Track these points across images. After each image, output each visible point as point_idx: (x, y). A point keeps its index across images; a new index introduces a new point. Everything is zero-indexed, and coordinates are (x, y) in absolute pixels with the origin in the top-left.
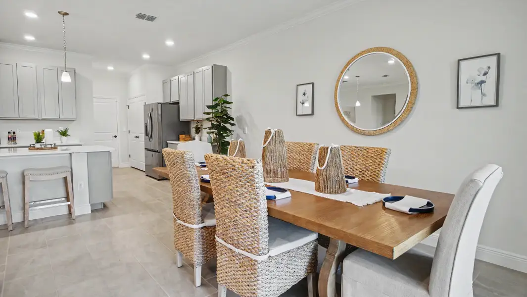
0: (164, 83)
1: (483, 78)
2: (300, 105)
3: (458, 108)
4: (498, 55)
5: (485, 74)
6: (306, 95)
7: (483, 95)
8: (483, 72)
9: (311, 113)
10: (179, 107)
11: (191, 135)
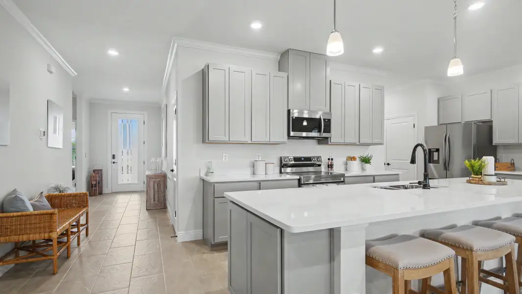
0: (439, 100)
10: (491, 128)
11: (514, 164)
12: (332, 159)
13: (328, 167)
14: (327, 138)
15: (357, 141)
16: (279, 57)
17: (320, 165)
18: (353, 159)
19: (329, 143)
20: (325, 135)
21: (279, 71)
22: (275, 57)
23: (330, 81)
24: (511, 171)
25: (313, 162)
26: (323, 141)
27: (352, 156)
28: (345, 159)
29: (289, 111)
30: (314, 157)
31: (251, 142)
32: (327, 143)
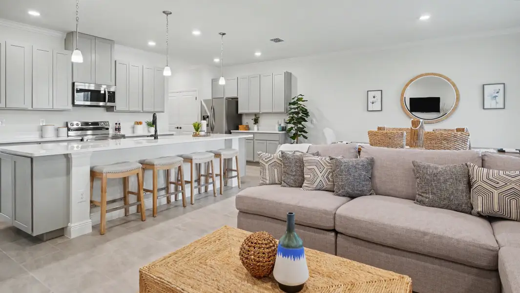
0: (213, 80)
1: (497, 95)
2: (370, 104)
3: (484, 109)
4: (504, 84)
5: (497, 93)
6: (376, 98)
7: (497, 103)
8: (496, 91)
9: (380, 110)
10: (237, 102)
11: (248, 126)
12: (119, 124)
13: (116, 130)
14: (113, 107)
15: (140, 110)
16: (65, 36)
17: (108, 129)
18: (140, 123)
19: (115, 111)
20: (109, 104)
21: (65, 49)
22: (61, 36)
23: (116, 61)
24: (246, 130)
25: (100, 126)
26: (110, 109)
27: (138, 121)
28: (133, 124)
29: (73, 84)
30: (101, 122)
31: (32, 109)
32: (113, 111)
